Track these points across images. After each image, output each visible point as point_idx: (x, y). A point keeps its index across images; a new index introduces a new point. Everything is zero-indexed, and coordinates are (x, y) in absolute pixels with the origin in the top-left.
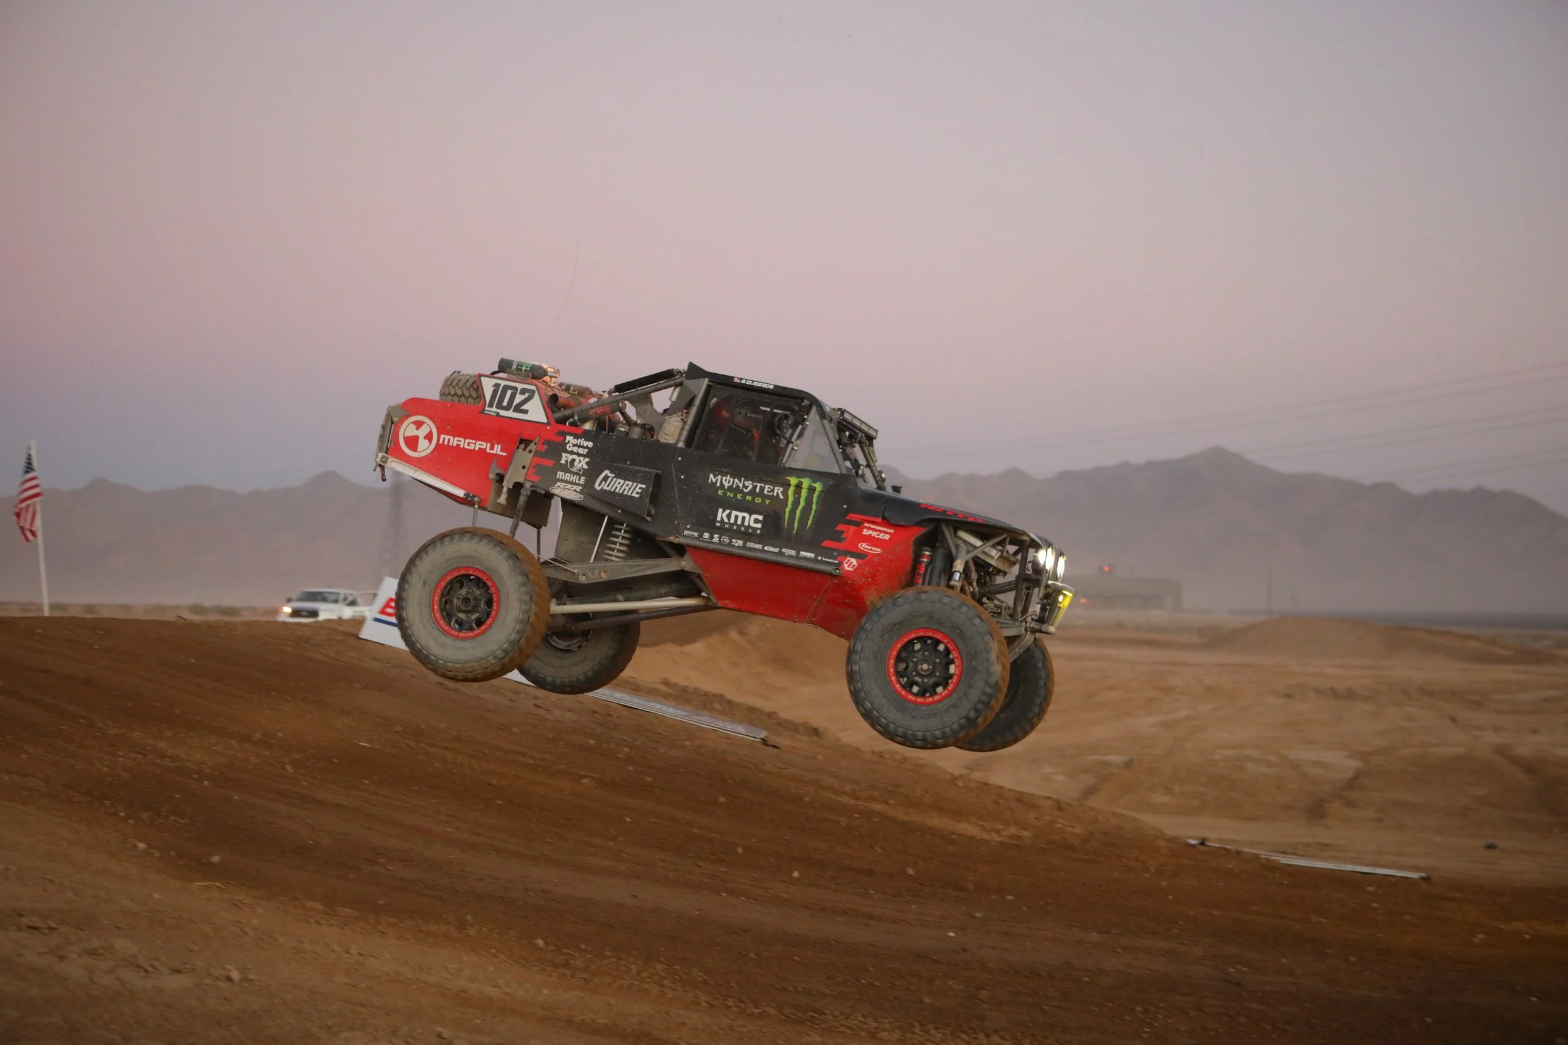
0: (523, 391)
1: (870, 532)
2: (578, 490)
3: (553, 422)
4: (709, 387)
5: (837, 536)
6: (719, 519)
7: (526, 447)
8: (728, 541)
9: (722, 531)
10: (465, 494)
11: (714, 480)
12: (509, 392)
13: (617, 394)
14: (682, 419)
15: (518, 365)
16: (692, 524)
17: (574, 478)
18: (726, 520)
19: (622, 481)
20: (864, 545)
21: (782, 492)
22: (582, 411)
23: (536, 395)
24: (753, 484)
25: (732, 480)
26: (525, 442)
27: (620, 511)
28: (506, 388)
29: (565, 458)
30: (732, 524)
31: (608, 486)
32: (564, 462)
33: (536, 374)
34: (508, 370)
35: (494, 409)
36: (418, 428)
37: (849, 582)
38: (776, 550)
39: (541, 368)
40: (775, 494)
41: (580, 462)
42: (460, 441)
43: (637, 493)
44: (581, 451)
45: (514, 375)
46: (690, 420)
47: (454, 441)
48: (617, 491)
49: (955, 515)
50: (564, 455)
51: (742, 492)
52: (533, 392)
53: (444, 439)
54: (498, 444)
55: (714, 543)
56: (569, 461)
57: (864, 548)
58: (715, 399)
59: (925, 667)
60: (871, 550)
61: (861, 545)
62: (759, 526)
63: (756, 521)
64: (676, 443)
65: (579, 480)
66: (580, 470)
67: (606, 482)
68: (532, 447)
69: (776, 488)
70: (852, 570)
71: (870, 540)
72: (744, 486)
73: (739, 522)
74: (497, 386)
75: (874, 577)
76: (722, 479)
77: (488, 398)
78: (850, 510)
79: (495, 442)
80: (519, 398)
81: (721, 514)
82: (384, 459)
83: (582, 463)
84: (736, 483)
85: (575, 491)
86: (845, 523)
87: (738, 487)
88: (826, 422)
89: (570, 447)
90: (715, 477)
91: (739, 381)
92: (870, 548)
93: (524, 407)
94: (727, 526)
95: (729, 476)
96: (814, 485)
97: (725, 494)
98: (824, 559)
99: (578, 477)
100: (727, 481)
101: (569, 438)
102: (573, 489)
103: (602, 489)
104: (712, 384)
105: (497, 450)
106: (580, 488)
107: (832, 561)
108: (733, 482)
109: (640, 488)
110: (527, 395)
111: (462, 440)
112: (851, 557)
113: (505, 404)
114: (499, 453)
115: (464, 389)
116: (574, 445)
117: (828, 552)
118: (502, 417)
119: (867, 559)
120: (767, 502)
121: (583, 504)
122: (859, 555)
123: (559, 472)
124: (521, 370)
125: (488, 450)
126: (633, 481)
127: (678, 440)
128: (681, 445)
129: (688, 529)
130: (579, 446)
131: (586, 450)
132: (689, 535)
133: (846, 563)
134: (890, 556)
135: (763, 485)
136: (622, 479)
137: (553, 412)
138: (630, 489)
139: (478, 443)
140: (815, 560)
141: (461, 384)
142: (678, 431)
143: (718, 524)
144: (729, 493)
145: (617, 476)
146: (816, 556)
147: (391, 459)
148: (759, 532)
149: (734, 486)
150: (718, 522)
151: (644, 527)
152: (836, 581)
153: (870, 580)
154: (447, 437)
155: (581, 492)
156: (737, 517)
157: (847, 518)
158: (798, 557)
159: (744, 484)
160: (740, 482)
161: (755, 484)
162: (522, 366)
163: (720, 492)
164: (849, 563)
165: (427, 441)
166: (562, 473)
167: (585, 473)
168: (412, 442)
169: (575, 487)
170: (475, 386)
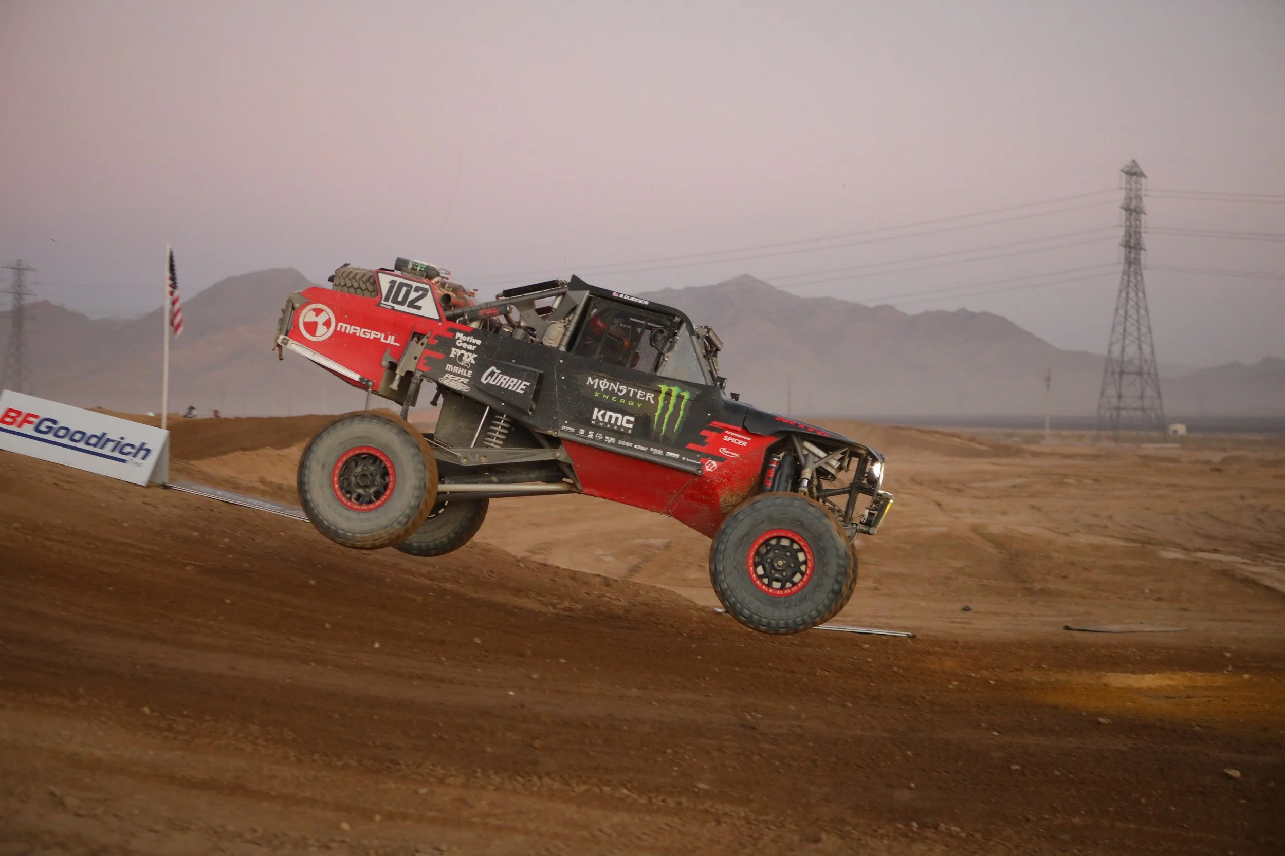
0: (417, 289)
1: (730, 439)
2: (465, 382)
3: (444, 319)
4: (589, 299)
5: (700, 441)
6: (594, 417)
7: (419, 339)
8: (602, 438)
9: (597, 428)
10: (360, 379)
11: (592, 383)
12: (404, 289)
13: (504, 298)
14: (564, 326)
15: (413, 265)
16: (570, 421)
17: (462, 372)
18: (601, 419)
19: (508, 378)
20: (724, 450)
21: (653, 398)
22: (472, 311)
23: (430, 293)
24: (627, 389)
25: (608, 384)
26: (419, 336)
27: (503, 404)
28: (401, 285)
29: (454, 352)
30: (606, 424)
31: (494, 381)
32: (454, 356)
33: (430, 274)
34: (404, 268)
35: (390, 303)
36: (317, 315)
37: (708, 481)
38: (645, 449)
39: (434, 269)
40: (647, 399)
41: (468, 357)
42: (356, 330)
43: (522, 389)
44: (470, 347)
45: (409, 273)
46: (572, 327)
47: (351, 330)
48: (503, 386)
49: (806, 428)
50: (453, 349)
51: (616, 395)
52: (426, 290)
53: (342, 326)
54: (392, 335)
55: (589, 439)
56: (458, 355)
57: (724, 452)
58: (595, 310)
59: (781, 563)
60: (730, 454)
61: (722, 450)
62: (631, 426)
63: (628, 422)
64: (558, 347)
65: (467, 373)
66: (468, 365)
67: (492, 377)
68: (425, 340)
69: (648, 394)
70: (712, 471)
71: (729, 445)
72: (619, 390)
73: (613, 422)
74: (393, 282)
75: (729, 478)
76: (599, 383)
77: (384, 292)
78: (714, 418)
79: (389, 333)
80: (413, 295)
81: (597, 414)
82: (285, 341)
83: (469, 358)
84: (612, 387)
85: (462, 382)
86: (707, 429)
87: (613, 390)
88: (694, 338)
89: (459, 343)
90: (593, 380)
91: (617, 296)
92: (729, 452)
93: (418, 304)
94: (601, 424)
95: (605, 380)
96: (682, 394)
97: (601, 396)
98: (688, 460)
99: (466, 370)
100: (604, 384)
101: (458, 335)
102: (460, 381)
103: (488, 383)
104: (592, 296)
105: (391, 340)
106: (468, 380)
107: (694, 461)
108: (610, 385)
109: (525, 385)
110: (421, 293)
111: (358, 329)
112: (712, 460)
113: (400, 299)
114: (393, 343)
115: (361, 282)
116: (464, 342)
117: (692, 453)
118: (398, 311)
119: (725, 462)
120: (639, 406)
121: (469, 395)
122: (719, 458)
123: (448, 365)
124: (416, 270)
125: (382, 340)
126: (519, 379)
127: (560, 345)
128: (563, 349)
129: (566, 425)
130: (468, 343)
131: (475, 347)
132: (566, 430)
133: (707, 465)
134: (745, 461)
135: (636, 390)
136: (507, 375)
137: (445, 310)
138: (515, 385)
139: (373, 332)
140: (679, 460)
141: (357, 277)
142: (560, 336)
143: (593, 422)
144: (605, 395)
145: (503, 373)
146: (681, 457)
147: (291, 341)
148: (630, 431)
149: (610, 390)
150: (594, 420)
151: (525, 419)
152: (696, 480)
153: (726, 480)
154: (344, 325)
155: (468, 384)
156: (611, 417)
157: (710, 425)
158: (664, 457)
159: (619, 388)
160: (616, 386)
161: (629, 389)
162: (417, 266)
163: (597, 394)
164: (710, 465)
165: (325, 328)
166: (450, 366)
167: (472, 367)
168: (311, 327)
169: (462, 379)
170: (372, 281)
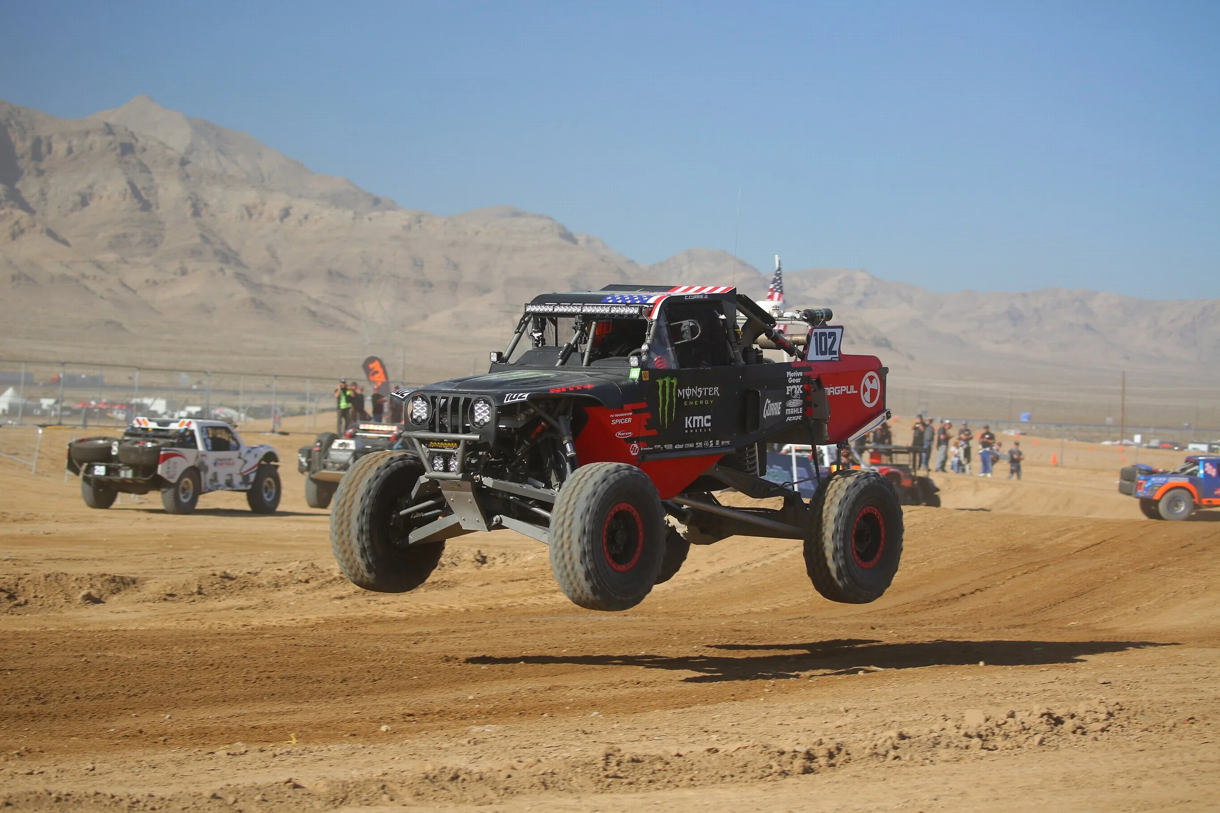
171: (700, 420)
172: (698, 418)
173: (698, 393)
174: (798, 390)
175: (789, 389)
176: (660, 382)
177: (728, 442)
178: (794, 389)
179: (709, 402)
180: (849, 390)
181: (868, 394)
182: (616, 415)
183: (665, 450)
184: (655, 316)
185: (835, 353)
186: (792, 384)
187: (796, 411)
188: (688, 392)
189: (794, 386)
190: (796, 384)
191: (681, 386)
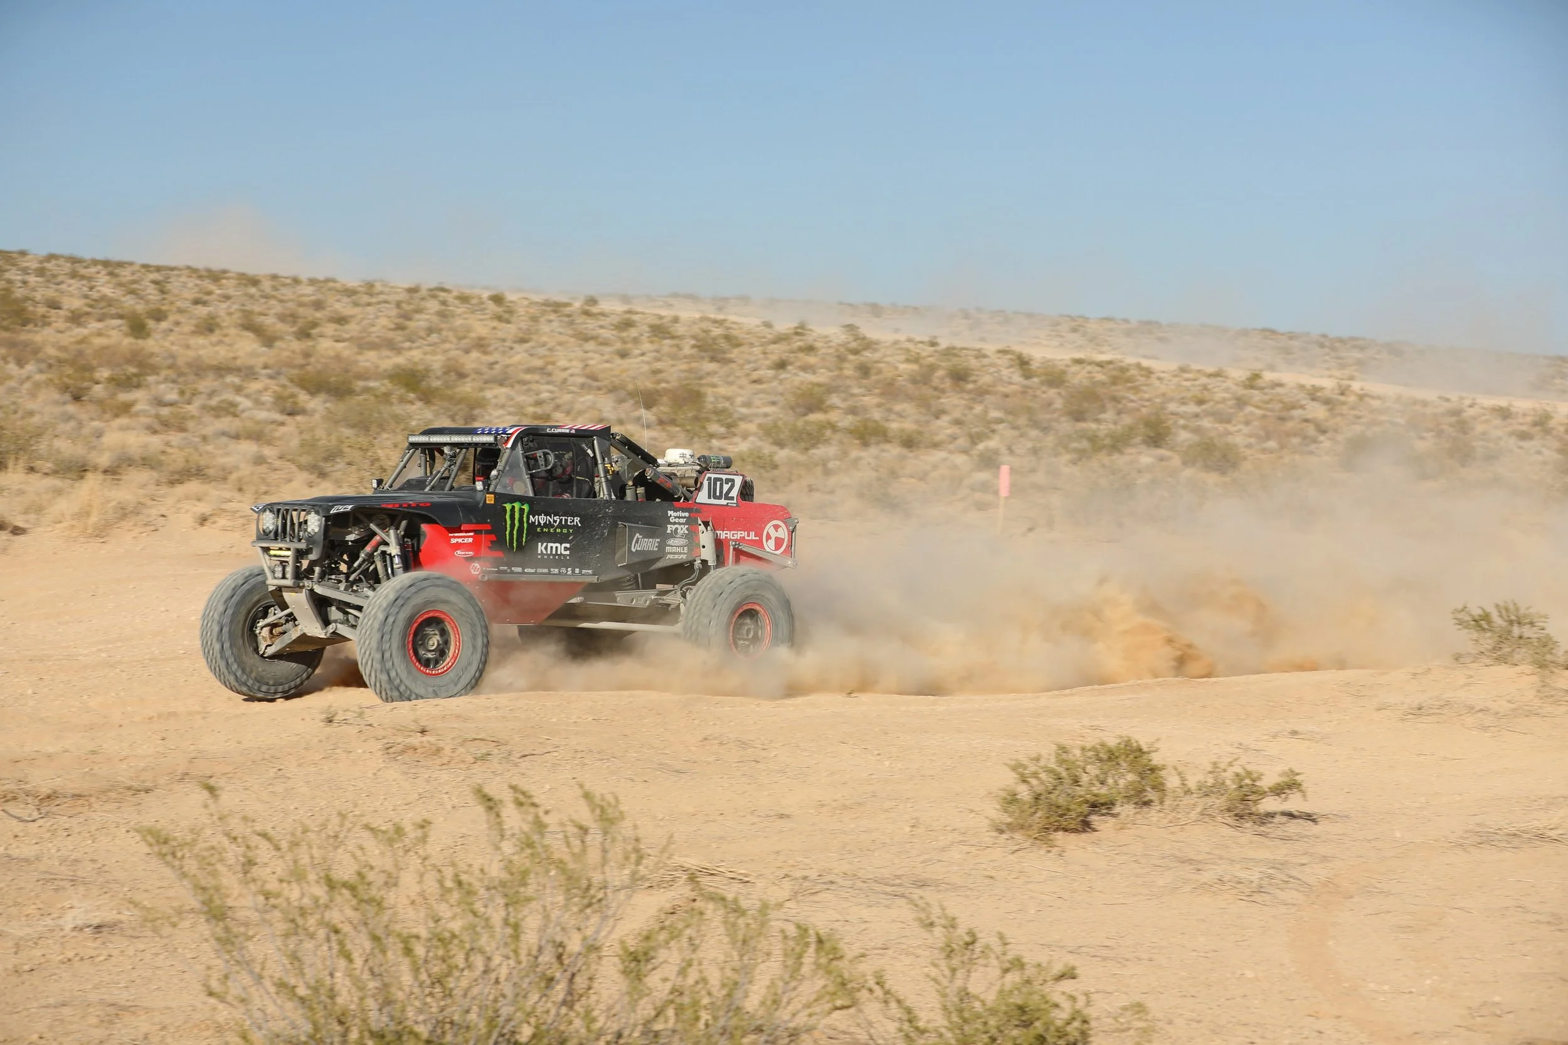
171: (557, 548)
172: (554, 545)
173: (555, 521)
174: (683, 530)
175: (670, 528)
176: (508, 506)
177: (590, 572)
178: (676, 529)
179: (568, 531)
180: (748, 536)
181: (772, 543)
182: (456, 535)
183: (512, 572)
184: (509, 445)
185: (732, 498)
186: (675, 523)
187: (678, 550)
188: (542, 519)
189: (677, 526)
190: (680, 524)
191: (532, 512)
